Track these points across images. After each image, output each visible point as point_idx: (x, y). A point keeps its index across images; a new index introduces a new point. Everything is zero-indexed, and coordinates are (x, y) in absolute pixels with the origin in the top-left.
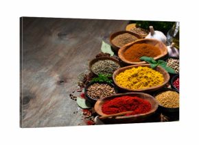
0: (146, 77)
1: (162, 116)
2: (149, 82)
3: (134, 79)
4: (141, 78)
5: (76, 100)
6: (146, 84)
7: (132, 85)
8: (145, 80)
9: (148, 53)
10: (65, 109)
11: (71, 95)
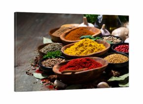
0: (91, 45)
1: (113, 71)
2: (94, 49)
3: (81, 48)
4: (86, 46)
5: (33, 75)
6: (92, 51)
7: (80, 53)
8: (90, 47)
9: (86, 33)
10: (24, 82)
11: (27, 73)
